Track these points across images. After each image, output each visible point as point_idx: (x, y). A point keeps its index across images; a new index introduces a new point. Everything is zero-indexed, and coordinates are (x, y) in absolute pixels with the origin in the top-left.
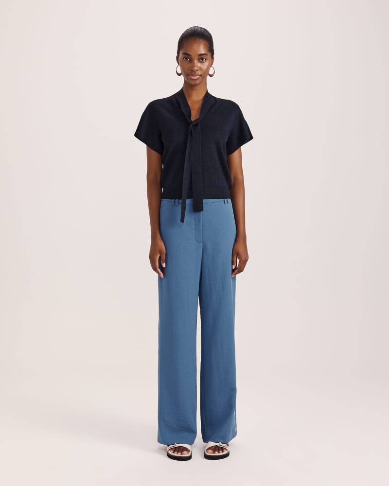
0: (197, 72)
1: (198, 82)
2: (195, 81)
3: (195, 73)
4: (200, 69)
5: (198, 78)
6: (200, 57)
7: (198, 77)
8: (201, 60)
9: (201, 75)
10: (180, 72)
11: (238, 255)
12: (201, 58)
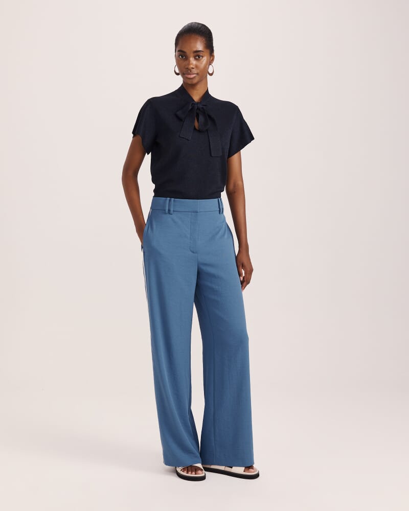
0: (192, 70)
1: (195, 81)
2: (191, 80)
3: (191, 71)
4: (197, 67)
5: (195, 77)
6: (196, 54)
7: (194, 75)
8: (197, 57)
9: (197, 74)
10: (178, 72)
11: (243, 266)
12: (198, 55)
